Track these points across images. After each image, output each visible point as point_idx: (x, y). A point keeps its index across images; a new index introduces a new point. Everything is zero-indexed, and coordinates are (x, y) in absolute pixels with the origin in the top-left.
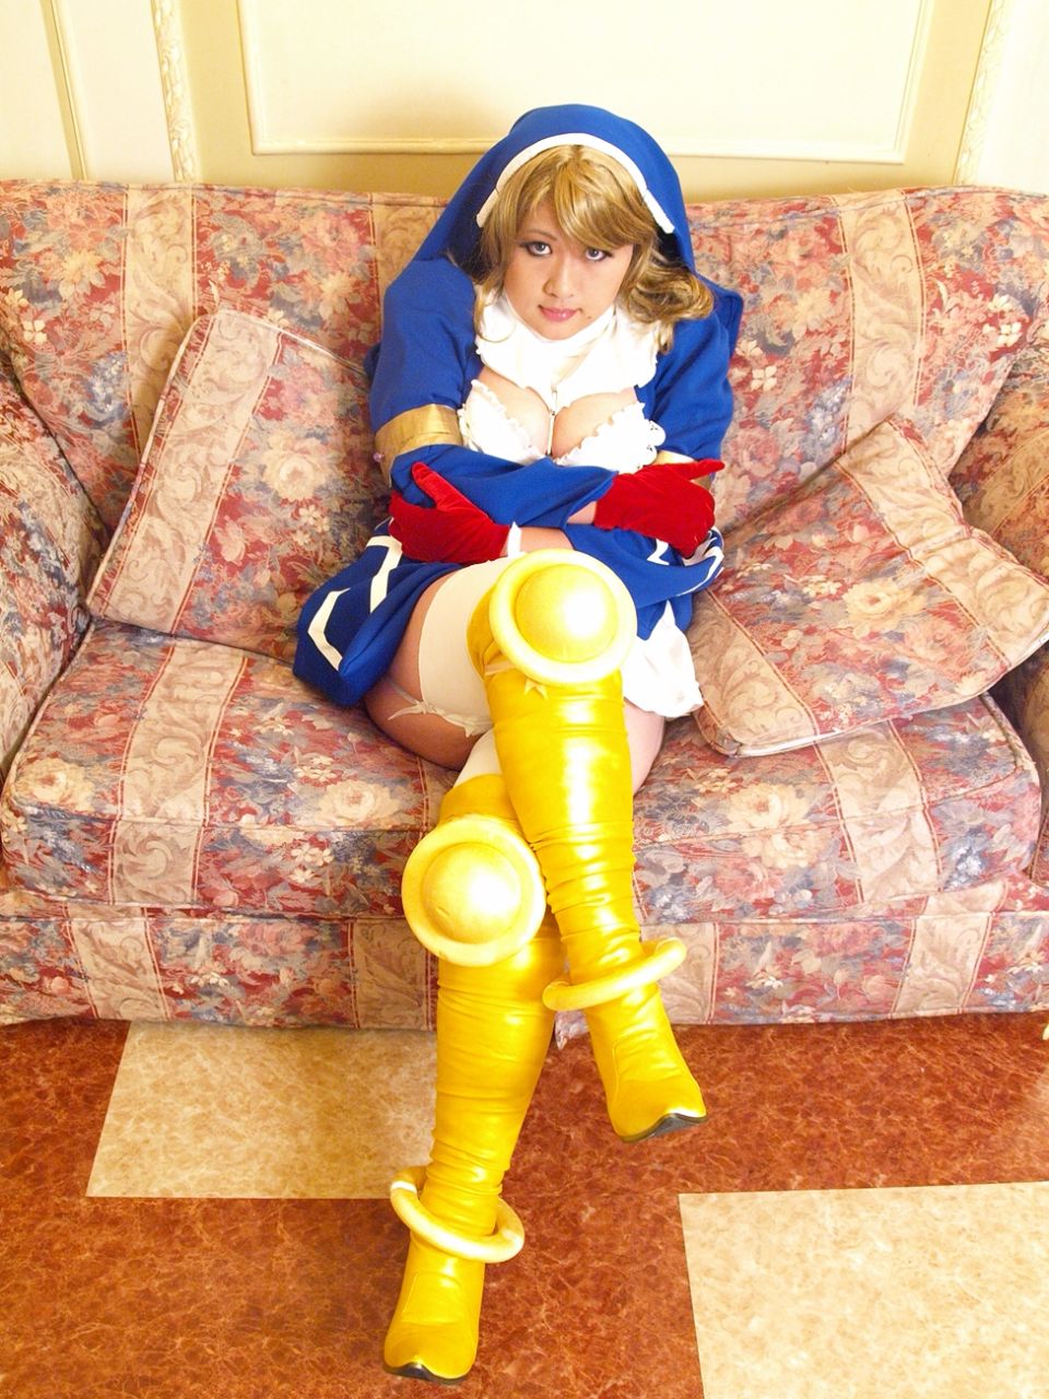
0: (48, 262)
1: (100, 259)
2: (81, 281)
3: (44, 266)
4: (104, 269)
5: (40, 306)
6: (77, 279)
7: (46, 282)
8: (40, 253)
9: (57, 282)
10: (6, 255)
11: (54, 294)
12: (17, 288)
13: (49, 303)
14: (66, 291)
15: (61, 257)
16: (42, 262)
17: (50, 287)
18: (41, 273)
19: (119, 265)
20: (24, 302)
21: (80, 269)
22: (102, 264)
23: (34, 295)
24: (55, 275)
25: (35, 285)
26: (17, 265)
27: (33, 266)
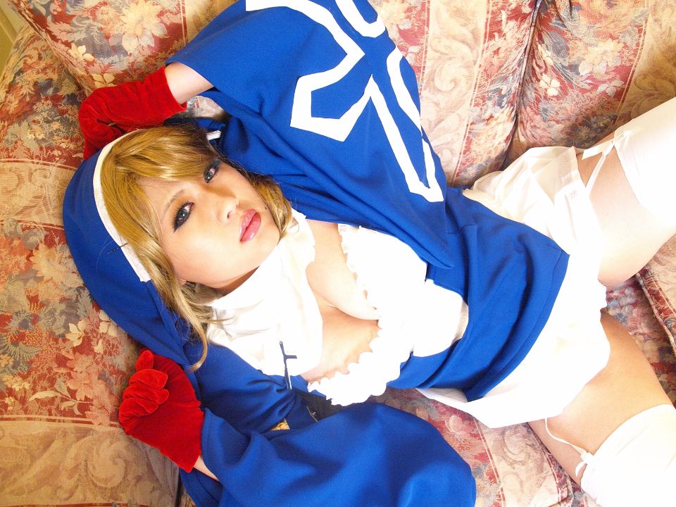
0: (105, 17)
1: (159, 8)
2: (143, 33)
3: (102, 21)
4: (165, 19)
5: (106, 61)
6: (139, 32)
7: (108, 38)
8: (95, 8)
9: (120, 36)
10: (59, 10)
11: (118, 49)
12: (79, 44)
13: (115, 58)
14: (130, 45)
15: (119, 10)
16: (100, 16)
17: (112, 42)
18: (101, 29)
19: (179, 12)
20: (89, 57)
21: (140, 21)
22: (161, 14)
23: (96, 51)
24: (115, 30)
25: (97, 41)
26: (74, 20)
27: (91, 21)
